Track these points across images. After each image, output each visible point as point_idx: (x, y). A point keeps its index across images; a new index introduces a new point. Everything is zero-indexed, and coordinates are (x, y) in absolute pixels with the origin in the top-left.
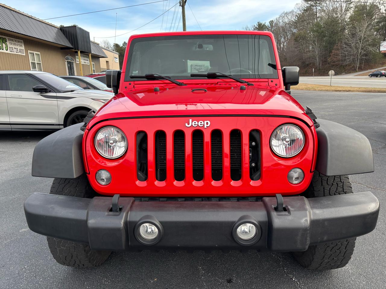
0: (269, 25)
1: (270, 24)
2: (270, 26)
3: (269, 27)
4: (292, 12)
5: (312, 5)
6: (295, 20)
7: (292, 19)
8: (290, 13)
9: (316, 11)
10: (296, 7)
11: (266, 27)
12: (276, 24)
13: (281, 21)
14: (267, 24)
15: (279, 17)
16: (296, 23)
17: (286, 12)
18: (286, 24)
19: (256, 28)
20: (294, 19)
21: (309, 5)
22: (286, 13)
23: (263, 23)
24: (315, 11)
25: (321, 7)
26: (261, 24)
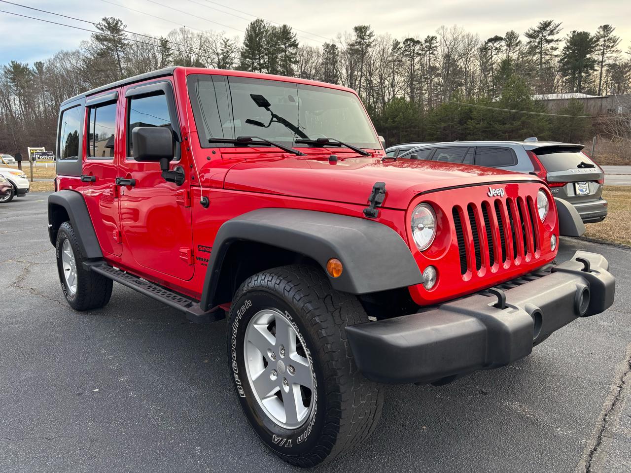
0: (35, 69)
1: (37, 68)
2: (37, 72)
3: (35, 72)
4: (76, 54)
5: (108, 48)
6: (83, 67)
7: (78, 65)
8: (74, 54)
9: (119, 58)
10: (83, 47)
11: (30, 72)
12: (50, 70)
13: (58, 65)
14: (32, 67)
15: (54, 59)
16: (84, 71)
17: (65, 51)
18: (68, 71)
19: (9, 71)
20: (81, 65)
21: (105, 47)
22: (67, 54)
23: (23, 63)
24: (116, 57)
25: (124, 54)
26: (20, 66)
